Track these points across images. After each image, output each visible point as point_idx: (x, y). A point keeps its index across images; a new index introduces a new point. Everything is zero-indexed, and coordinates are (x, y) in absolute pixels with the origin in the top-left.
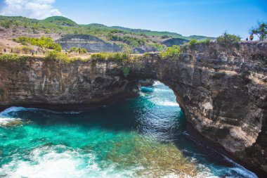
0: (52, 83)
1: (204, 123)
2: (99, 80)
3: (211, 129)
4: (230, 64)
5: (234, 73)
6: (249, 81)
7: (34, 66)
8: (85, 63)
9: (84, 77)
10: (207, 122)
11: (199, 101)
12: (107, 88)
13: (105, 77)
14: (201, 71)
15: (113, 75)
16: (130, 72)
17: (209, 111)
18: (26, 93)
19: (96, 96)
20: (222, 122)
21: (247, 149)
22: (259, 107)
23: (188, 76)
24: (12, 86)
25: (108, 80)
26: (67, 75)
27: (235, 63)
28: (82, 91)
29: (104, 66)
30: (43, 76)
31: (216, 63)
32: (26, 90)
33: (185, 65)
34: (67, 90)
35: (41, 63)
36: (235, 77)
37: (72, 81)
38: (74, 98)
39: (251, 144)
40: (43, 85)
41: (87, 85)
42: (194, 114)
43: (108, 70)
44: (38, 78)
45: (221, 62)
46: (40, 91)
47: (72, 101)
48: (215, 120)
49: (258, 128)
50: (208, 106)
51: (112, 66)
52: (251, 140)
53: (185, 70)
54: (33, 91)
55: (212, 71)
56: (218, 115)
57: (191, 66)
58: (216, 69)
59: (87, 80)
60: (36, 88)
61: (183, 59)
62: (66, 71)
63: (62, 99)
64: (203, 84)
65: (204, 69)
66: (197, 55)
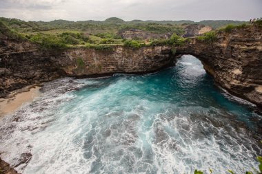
0: (128, 60)
1: (233, 83)
2: (157, 57)
3: (238, 87)
7: (117, 51)
8: (148, 47)
9: (147, 56)
10: (235, 82)
11: (229, 68)
12: (161, 62)
13: (160, 55)
14: (233, 48)
15: (165, 54)
16: (177, 51)
17: (238, 75)
18: (113, 67)
19: (154, 67)
20: (250, 82)
23: (221, 52)
24: (106, 63)
25: (162, 57)
26: (137, 55)
28: (146, 64)
29: (160, 48)
30: (123, 57)
31: (248, 41)
32: (112, 65)
33: (218, 44)
34: (137, 64)
35: (121, 49)
37: (140, 59)
40: (123, 62)
41: (149, 61)
42: (222, 77)
43: (162, 51)
44: (120, 58)
45: (254, 40)
46: (122, 66)
47: (140, 70)
48: (242, 81)
50: (238, 72)
51: (165, 48)
53: (219, 47)
54: (117, 66)
55: (245, 47)
56: (246, 78)
57: (224, 44)
58: (248, 46)
59: (149, 57)
60: (119, 63)
61: (217, 40)
62: (136, 53)
63: (134, 69)
64: (233, 57)
65: (236, 46)
66: (231, 36)
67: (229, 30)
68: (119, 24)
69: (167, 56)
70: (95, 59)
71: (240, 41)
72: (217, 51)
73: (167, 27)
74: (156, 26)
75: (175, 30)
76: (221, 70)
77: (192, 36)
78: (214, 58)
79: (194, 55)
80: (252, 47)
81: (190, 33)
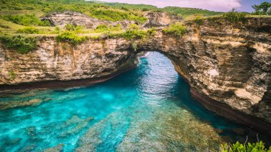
0: (64, 61)
2: (110, 55)
3: (217, 92)
5: (239, 43)
6: (254, 50)
7: (45, 45)
8: (96, 40)
9: (95, 54)
10: (213, 87)
11: (204, 69)
13: (115, 53)
14: (205, 43)
15: (122, 50)
17: (216, 77)
18: (37, 72)
19: (107, 70)
20: (228, 85)
21: (253, 106)
23: (193, 48)
24: (23, 66)
25: (118, 55)
26: (79, 52)
28: (94, 67)
29: (114, 42)
30: (55, 55)
31: (222, 36)
32: (37, 69)
33: (190, 38)
34: (79, 66)
37: (84, 58)
38: (86, 73)
39: (257, 102)
40: (56, 63)
41: (98, 62)
43: (118, 47)
44: (50, 57)
45: (226, 35)
46: (54, 70)
47: (85, 77)
48: (220, 85)
50: (214, 72)
51: (121, 42)
52: (256, 99)
53: (190, 42)
54: (44, 70)
55: (217, 42)
56: (223, 79)
57: (195, 38)
58: (221, 41)
59: (98, 56)
60: (48, 66)
61: (187, 32)
62: (77, 49)
63: (74, 75)
64: (207, 55)
65: (209, 41)
66: (202, 29)
69: (125, 53)
71: (213, 35)
72: (188, 47)
76: (195, 71)
77: (156, 26)
78: (185, 56)
80: (225, 43)
81: (153, 22)
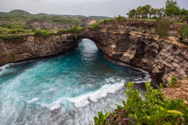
0: (41, 47)
1: (113, 53)
2: (64, 42)
3: (116, 55)
4: (122, 29)
5: (124, 32)
6: (130, 35)
7: (29, 39)
8: (56, 35)
10: (114, 53)
11: (109, 45)
12: (68, 45)
13: (66, 40)
14: (109, 33)
15: (70, 39)
16: (78, 36)
17: (115, 48)
18: (27, 54)
19: (63, 49)
20: (120, 51)
21: (131, 60)
22: (134, 44)
23: (104, 35)
24: (19, 52)
25: (68, 42)
26: (48, 42)
27: (124, 29)
28: (57, 48)
29: (65, 35)
30: (35, 44)
31: (115, 29)
32: (27, 52)
33: (102, 31)
34: (49, 49)
35: (33, 38)
36: (124, 33)
37: (51, 44)
38: (53, 52)
39: (132, 58)
40: (36, 48)
41: (58, 46)
42: (107, 50)
43: (67, 37)
44: (33, 45)
45: (118, 28)
46: (36, 52)
47: (53, 54)
48: (117, 51)
49: (134, 52)
50: (114, 46)
51: (69, 35)
52: (132, 56)
53: (102, 33)
54: (31, 52)
55: (114, 32)
56: (118, 49)
57: (104, 31)
58: (116, 31)
59: (58, 43)
60: (33, 50)
61: (100, 28)
62: (47, 40)
63: (48, 53)
64: (110, 38)
65: (110, 32)
66: (107, 26)
67: (105, 22)
68: (25, 16)
69: (72, 40)
70: (5, 49)
71: (112, 29)
72: (102, 35)
73: (68, 19)
74: (59, 19)
75: (74, 22)
76: (106, 46)
77: (86, 26)
78: (101, 39)
79: (89, 38)
80: (118, 32)
81: (84, 24)
